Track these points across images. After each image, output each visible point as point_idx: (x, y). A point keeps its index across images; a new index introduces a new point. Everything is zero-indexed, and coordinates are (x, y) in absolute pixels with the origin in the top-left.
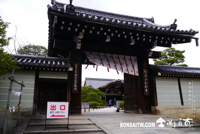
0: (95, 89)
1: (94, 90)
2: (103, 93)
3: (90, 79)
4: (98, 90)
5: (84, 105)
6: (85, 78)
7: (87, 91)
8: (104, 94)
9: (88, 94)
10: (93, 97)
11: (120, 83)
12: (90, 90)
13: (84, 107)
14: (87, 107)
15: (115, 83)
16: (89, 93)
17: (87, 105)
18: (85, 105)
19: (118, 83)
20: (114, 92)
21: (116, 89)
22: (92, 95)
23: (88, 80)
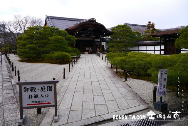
0: (61, 31)
1: (60, 33)
2: (73, 38)
3: (53, 18)
4: (66, 33)
5: (33, 93)
6: (46, 17)
7: (48, 34)
8: (75, 38)
9: (50, 38)
10: (59, 45)
11: (94, 23)
12: (53, 32)
13: (34, 99)
14: (46, 100)
15: (88, 23)
16: (51, 36)
17: (44, 93)
18: (39, 92)
19: (92, 23)
20: (85, 35)
21: (88, 31)
22: (58, 41)
23: (50, 19)
